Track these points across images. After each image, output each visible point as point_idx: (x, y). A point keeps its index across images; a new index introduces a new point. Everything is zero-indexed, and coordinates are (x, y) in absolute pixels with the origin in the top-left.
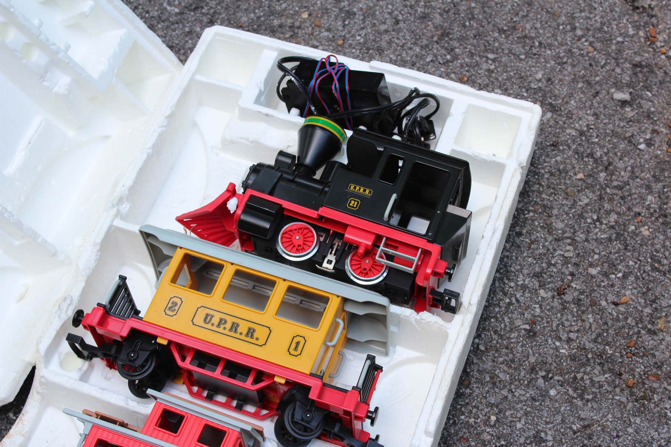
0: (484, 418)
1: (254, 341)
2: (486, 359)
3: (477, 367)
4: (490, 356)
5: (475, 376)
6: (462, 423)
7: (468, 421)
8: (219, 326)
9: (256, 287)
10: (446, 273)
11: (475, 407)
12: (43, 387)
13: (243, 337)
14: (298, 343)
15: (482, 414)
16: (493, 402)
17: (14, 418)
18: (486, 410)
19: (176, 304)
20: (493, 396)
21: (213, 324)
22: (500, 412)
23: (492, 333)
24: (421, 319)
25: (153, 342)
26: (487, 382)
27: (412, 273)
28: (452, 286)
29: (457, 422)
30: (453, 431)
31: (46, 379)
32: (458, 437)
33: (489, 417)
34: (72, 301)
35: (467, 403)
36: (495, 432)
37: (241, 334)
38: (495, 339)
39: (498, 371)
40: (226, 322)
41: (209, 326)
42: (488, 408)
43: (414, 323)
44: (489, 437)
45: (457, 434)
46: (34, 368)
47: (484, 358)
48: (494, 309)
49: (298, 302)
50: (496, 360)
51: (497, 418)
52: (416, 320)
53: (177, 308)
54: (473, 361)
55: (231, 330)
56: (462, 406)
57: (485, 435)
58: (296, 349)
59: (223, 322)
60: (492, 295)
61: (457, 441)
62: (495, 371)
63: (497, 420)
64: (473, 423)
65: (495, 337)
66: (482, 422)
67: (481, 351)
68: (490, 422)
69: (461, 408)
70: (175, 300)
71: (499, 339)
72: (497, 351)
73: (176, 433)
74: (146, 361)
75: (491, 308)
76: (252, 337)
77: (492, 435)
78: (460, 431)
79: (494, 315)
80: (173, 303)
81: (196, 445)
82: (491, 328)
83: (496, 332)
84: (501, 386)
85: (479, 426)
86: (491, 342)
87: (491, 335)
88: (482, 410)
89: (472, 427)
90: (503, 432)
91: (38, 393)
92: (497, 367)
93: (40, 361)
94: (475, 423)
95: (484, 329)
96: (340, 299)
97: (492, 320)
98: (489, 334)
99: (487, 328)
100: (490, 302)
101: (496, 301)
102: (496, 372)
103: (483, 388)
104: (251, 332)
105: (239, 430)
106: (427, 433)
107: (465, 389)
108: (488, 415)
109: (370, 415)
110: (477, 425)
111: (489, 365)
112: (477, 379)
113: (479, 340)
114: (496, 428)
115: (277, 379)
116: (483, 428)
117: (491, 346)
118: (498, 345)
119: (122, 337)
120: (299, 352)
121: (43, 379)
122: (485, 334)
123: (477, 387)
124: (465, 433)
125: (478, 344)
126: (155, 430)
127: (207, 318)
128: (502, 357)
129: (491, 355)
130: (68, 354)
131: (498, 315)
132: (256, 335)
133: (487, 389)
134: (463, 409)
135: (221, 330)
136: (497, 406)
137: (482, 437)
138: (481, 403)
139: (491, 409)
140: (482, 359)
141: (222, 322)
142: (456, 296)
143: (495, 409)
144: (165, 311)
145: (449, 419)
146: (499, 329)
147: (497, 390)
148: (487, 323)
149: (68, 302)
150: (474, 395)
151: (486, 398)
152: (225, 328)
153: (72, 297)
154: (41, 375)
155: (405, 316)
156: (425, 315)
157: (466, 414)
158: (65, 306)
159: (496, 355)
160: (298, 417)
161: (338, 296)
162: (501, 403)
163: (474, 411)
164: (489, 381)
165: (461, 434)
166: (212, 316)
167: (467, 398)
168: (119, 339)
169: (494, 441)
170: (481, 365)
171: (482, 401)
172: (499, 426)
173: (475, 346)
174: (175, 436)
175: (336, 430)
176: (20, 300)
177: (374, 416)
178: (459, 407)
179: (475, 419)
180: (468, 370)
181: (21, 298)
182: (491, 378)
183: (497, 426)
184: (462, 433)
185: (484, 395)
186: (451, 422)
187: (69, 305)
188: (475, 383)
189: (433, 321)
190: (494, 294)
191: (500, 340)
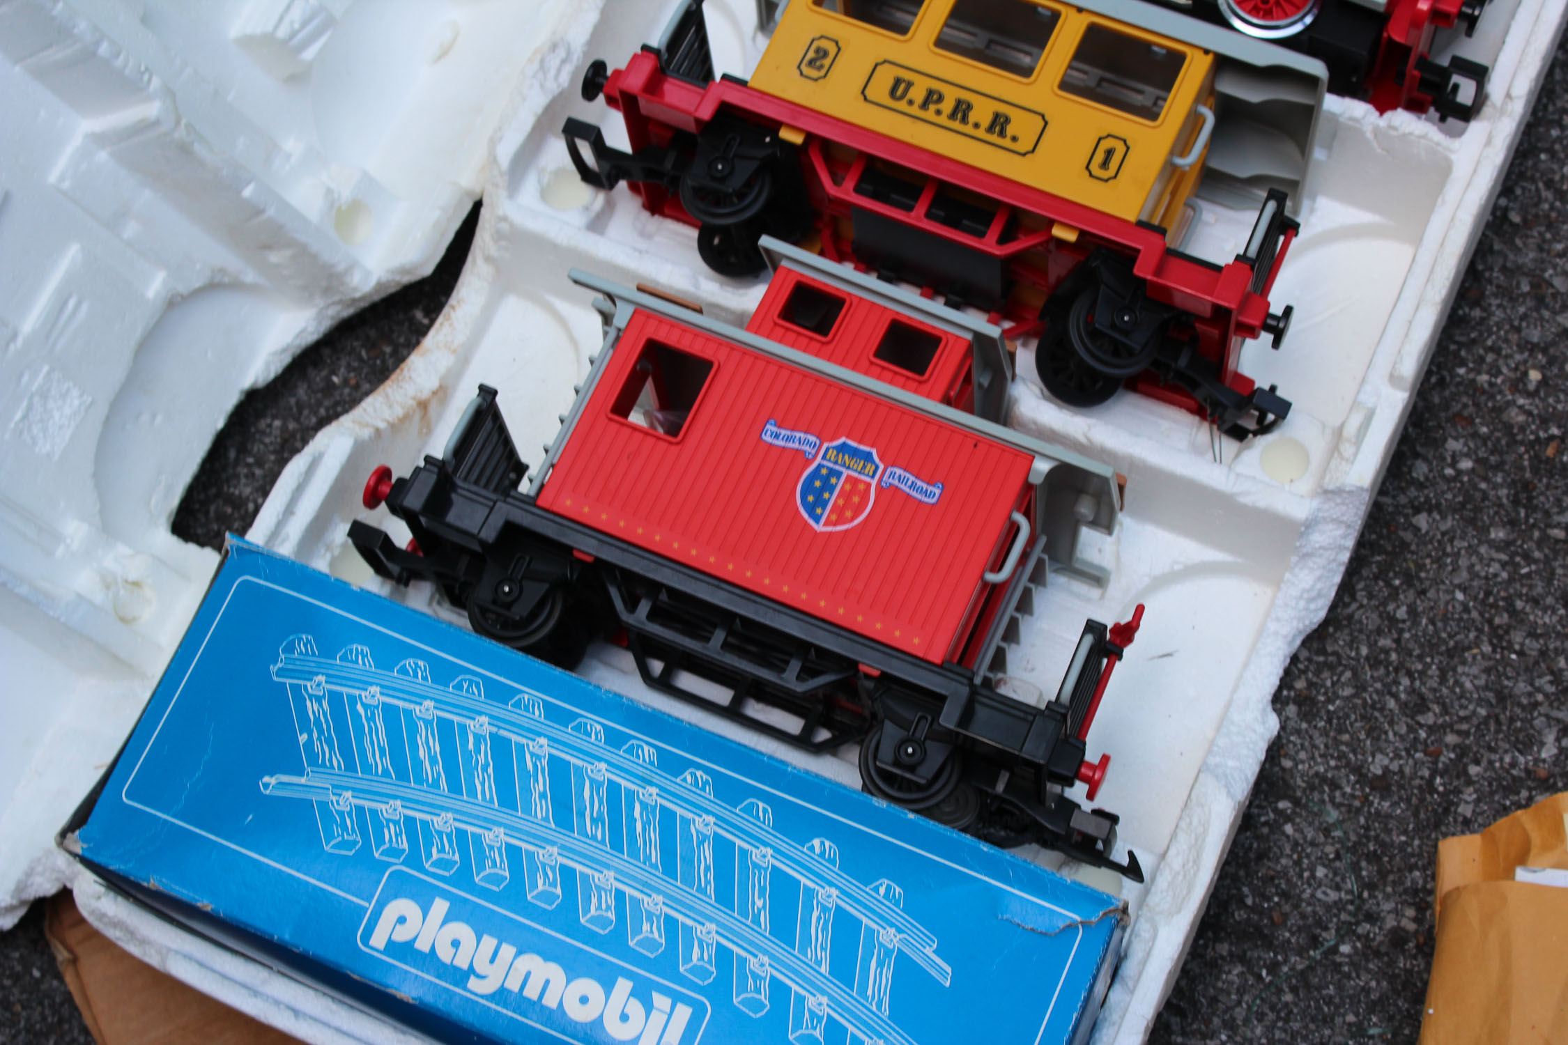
0: (1512, 375)
1: (1006, 142)
2: (1525, 244)
3: (1501, 261)
4: (1533, 237)
5: (1495, 282)
6: (1459, 384)
7: (1473, 381)
8: (924, 106)
9: (993, 46)
10: (1462, 15)
11: (1490, 349)
12: (503, 243)
13: (981, 133)
14: (1109, 153)
15: (1508, 365)
16: (1535, 340)
17: (426, 321)
18: (1518, 357)
19: (826, 54)
20: (1536, 327)
21: (911, 102)
22: (1552, 361)
23: (1541, 185)
24: (1391, 127)
25: (768, 140)
26: (1524, 295)
27: (1382, 9)
28: (1472, 50)
29: (1448, 379)
30: (1437, 400)
31: (512, 225)
32: (1450, 413)
33: (1525, 374)
34: (569, 52)
35: (1474, 341)
36: (1537, 407)
37: (977, 126)
38: (1546, 200)
39: (1550, 272)
40: (941, 98)
41: (902, 105)
42: (1522, 353)
43: (1369, 135)
44: (1521, 418)
45: (1446, 406)
46: (478, 205)
47: (1518, 242)
48: (1548, 130)
49: (1092, 83)
50: (1546, 247)
51: (1544, 376)
52: (1376, 131)
53: (827, 62)
54: (1491, 247)
55: (953, 116)
56: (1461, 345)
57: (1513, 412)
58: (1105, 165)
59: (935, 97)
60: (1545, 100)
61: (1448, 420)
62: (1544, 270)
63: (1544, 382)
64: (1486, 386)
65: (1547, 195)
66: (1508, 384)
67: (1512, 224)
68: (1525, 384)
69: (1459, 350)
70: (824, 44)
71: (1555, 199)
72: (1550, 226)
73: (825, 334)
74: (749, 184)
75: (1542, 130)
76: (1002, 134)
77: (1529, 413)
78: (1453, 399)
79: (1546, 145)
80: (818, 51)
81: (872, 363)
82: (1538, 175)
83: (1549, 184)
84: (1557, 306)
85: (1500, 392)
86: (1537, 205)
87: (1537, 190)
88: (1507, 357)
89: (1483, 392)
90: (1555, 408)
91: (488, 259)
92: (1550, 262)
93: (496, 186)
94: (1491, 384)
95: (1522, 176)
96: (1210, 58)
97: (1543, 156)
98: (1533, 188)
99: (1529, 173)
100: (1540, 114)
101: (1554, 113)
102: (1547, 275)
103: (1513, 308)
104: (999, 124)
105: (969, 336)
106: (1394, 379)
107: (1471, 309)
108: (1522, 368)
109: (1273, 323)
110: (1495, 390)
111: (1529, 257)
112: (1498, 286)
113: (1510, 201)
114: (1540, 398)
115: (1057, 232)
116: (1510, 397)
117: (1536, 216)
118: (1554, 215)
119: (698, 121)
120: (1111, 171)
121: (504, 226)
122: (1524, 189)
123: (1499, 306)
124: (1465, 406)
125: (1506, 210)
126: (777, 328)
127: (899, 89)
128: (1560, 242)
129: (1535, 234)
130: (559, 173)
131: (1557, 147)
132: (1011, 130)
133: (1522, 310)
134: (1463, 353)
135: (930, 114)
136: (1544, 351)
137: (1505, 417)
138: (1506, 341)
139: (1530, 355)
140: (1512, 242)
141: (932, 97)
142: (1479, 73)
143: (1540, 356)
144: (799, 67)
145: (1429, 373)
146: (1557, 177)
147: (1546, 314)
148: (1530, 163)
149: (561, 53)
150: (1491, 323)
151: (1518, 330)
152: (938, 112)
153: (569, 45)
154: (501, 213)
155: (1351, 119)
156: (1401, 119)
157: (1471, 365)
158: (554, 62)
159: (1548, 236)
160: (1102, 321)
161: (1207, 52)
162: (1554, 343)
163: (1490, 358)
164: (1528, 293)
165: (1456, 407)
166: (910, 85)
167: (1473, 329)
168: (692, 127)
169: (1533, 427)
170: (1511, 256)
171: (1510, 336)
172: (1547, 396)
173: (1498, 213)
174: (823, 343)
175: (1183, 362)
176: (440, 58)
177: (1281, 325)
178: (1453, 347)
179: (1491, 375)
180: (1480, 267)
181: (444, 53)
182: (1532, 286)
183: (1542, 394)
184: (1459, 406)
185: (1516, 323)
186: (1433, 380)
187: (564, 62)
188: (1496, 295)
189: (1417, 132)
190: (1549, 98)
191: (1558, 204)
